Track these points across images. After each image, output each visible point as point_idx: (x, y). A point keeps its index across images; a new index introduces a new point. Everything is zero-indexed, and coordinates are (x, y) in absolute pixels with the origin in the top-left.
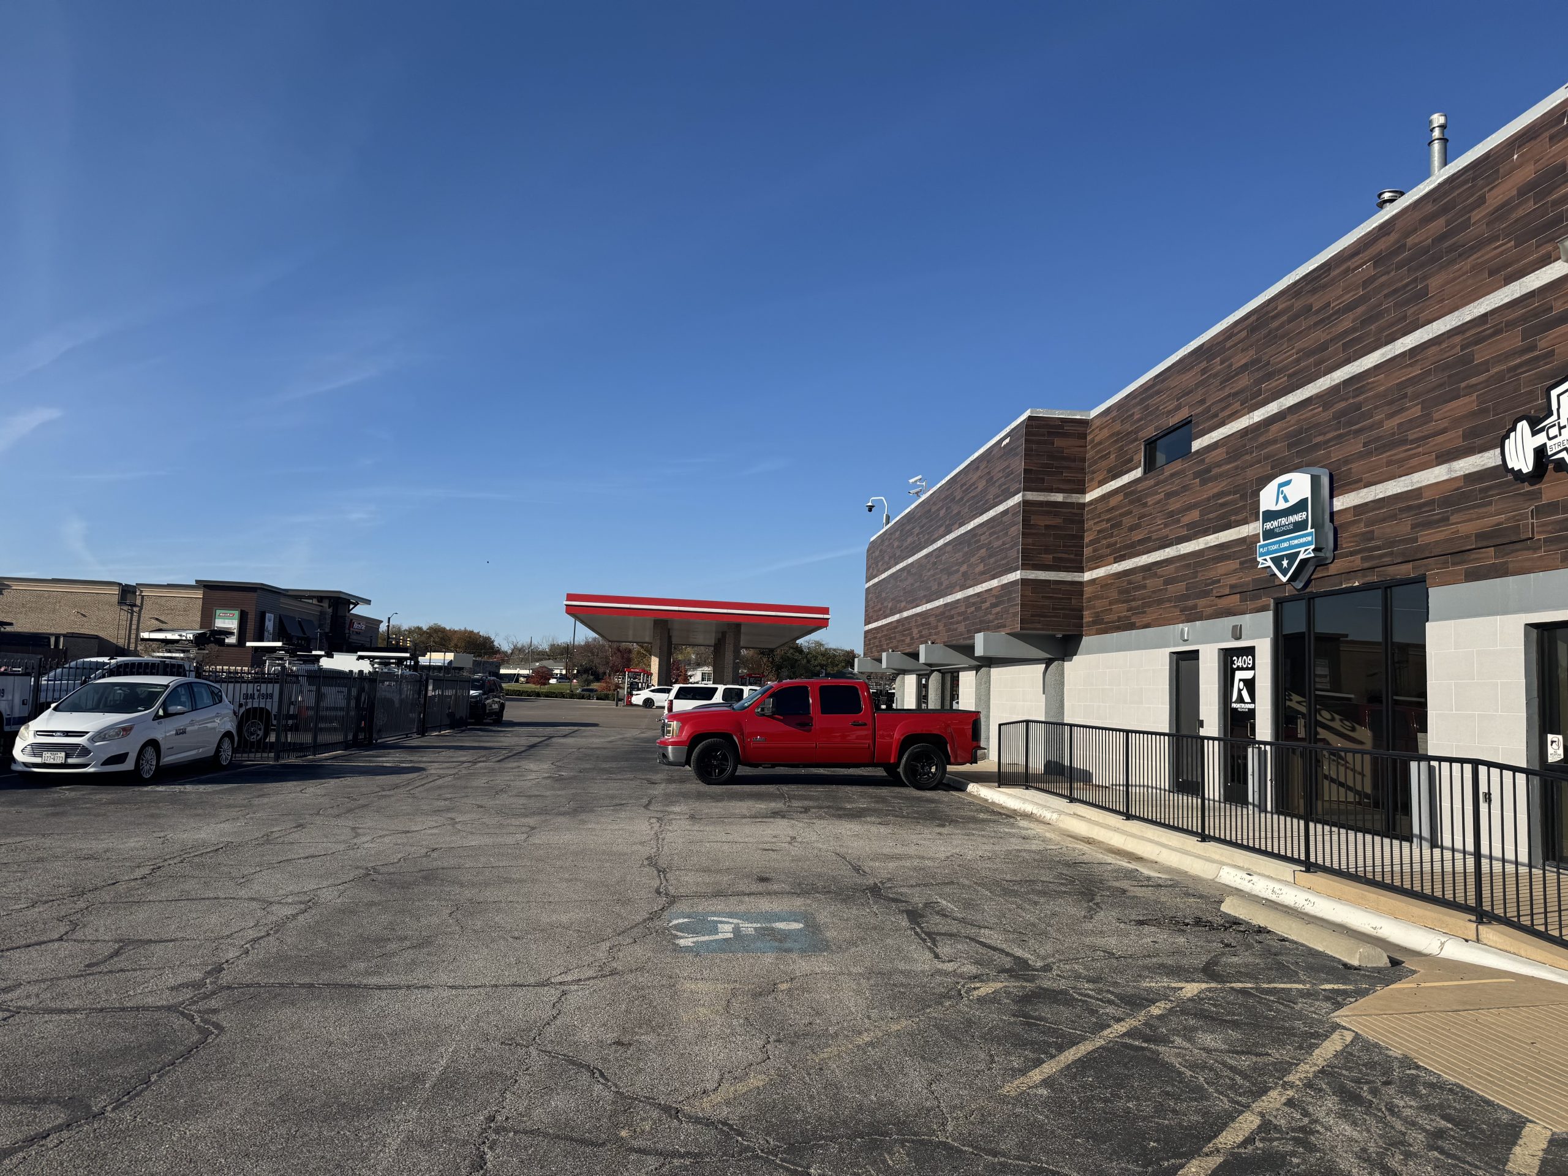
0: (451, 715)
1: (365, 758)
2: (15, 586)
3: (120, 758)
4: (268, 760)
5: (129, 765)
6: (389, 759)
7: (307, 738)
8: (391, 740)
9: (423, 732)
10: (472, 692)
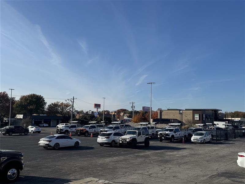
0: (240, 135)
1: (227, 142)
2: (164, 111)
3: (202, 141)
4: (215, 141)
5: (203, 142)
6: (231, 142)
7: (219, 139)
8: (230, 139)
9: (235, 138)
10: (243, 131)
